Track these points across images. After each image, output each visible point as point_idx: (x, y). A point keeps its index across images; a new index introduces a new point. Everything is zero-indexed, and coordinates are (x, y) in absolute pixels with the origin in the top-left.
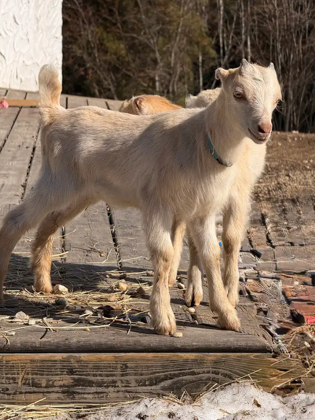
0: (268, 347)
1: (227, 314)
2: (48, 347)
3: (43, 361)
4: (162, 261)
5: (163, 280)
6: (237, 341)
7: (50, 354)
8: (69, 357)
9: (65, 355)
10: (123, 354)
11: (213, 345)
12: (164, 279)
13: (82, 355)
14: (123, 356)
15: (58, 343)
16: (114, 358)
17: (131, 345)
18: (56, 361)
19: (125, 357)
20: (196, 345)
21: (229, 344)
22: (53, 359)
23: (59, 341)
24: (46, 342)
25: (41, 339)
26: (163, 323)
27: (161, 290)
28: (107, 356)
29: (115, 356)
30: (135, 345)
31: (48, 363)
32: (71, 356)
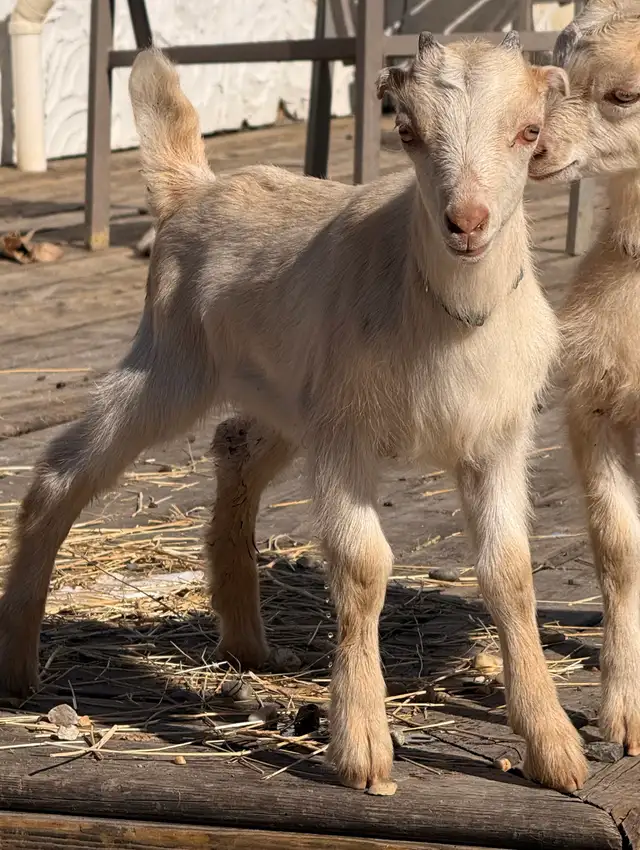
0: (611, 841)
1: (540, 744)
2: (46, 799)
3: (33, 834)
4: (352, 582)
5: (358, 636)
6: (529, 817)
7: (54, 817)
8: (97, 829)
9: (87, 822)
10: (233, 832)
11: (463, 825)
12: (362, 634)
13: (130, 825)
14: (234, 837)
15: (69, 789)
16: (208, 839)
17: (252, 809)
18: (64, 836)
19: (236, 841)
20: (419, 821)
21: (506, 824)
22: (56, 830)
23: (73, 784)
24: (44, 783)
25: (31, 775)
26: (349, 754)
27: (351, 664)
28: (191, 832)
29: (209, 835)
30: (262, 808)
31: (44, 841)
32: (103, 826)
